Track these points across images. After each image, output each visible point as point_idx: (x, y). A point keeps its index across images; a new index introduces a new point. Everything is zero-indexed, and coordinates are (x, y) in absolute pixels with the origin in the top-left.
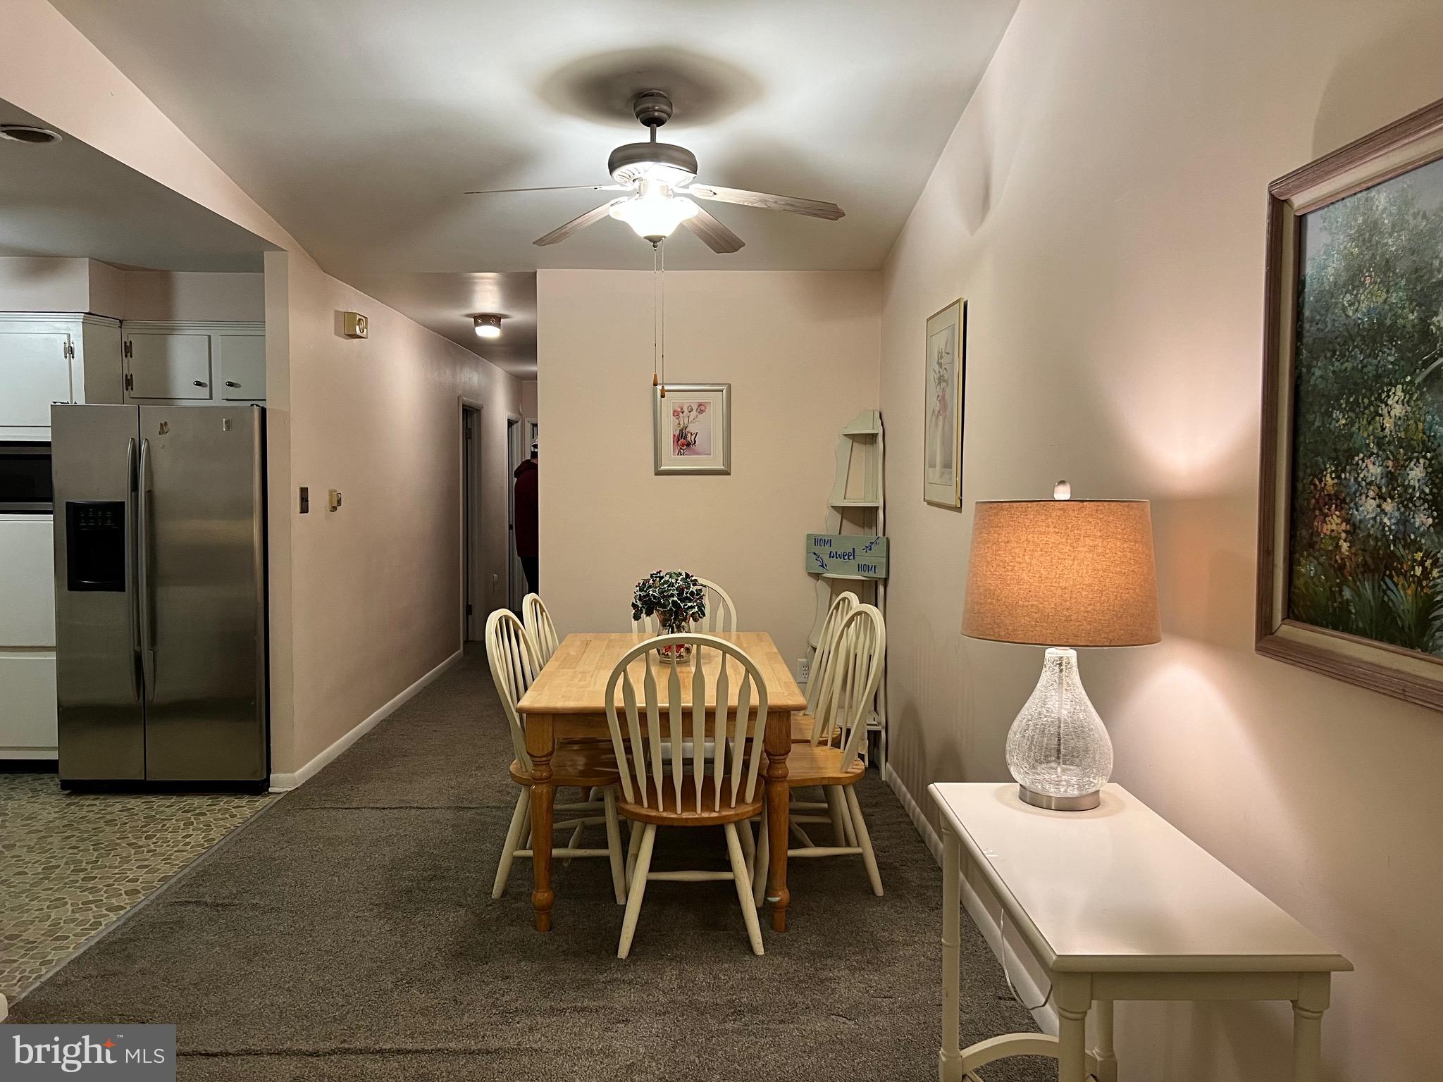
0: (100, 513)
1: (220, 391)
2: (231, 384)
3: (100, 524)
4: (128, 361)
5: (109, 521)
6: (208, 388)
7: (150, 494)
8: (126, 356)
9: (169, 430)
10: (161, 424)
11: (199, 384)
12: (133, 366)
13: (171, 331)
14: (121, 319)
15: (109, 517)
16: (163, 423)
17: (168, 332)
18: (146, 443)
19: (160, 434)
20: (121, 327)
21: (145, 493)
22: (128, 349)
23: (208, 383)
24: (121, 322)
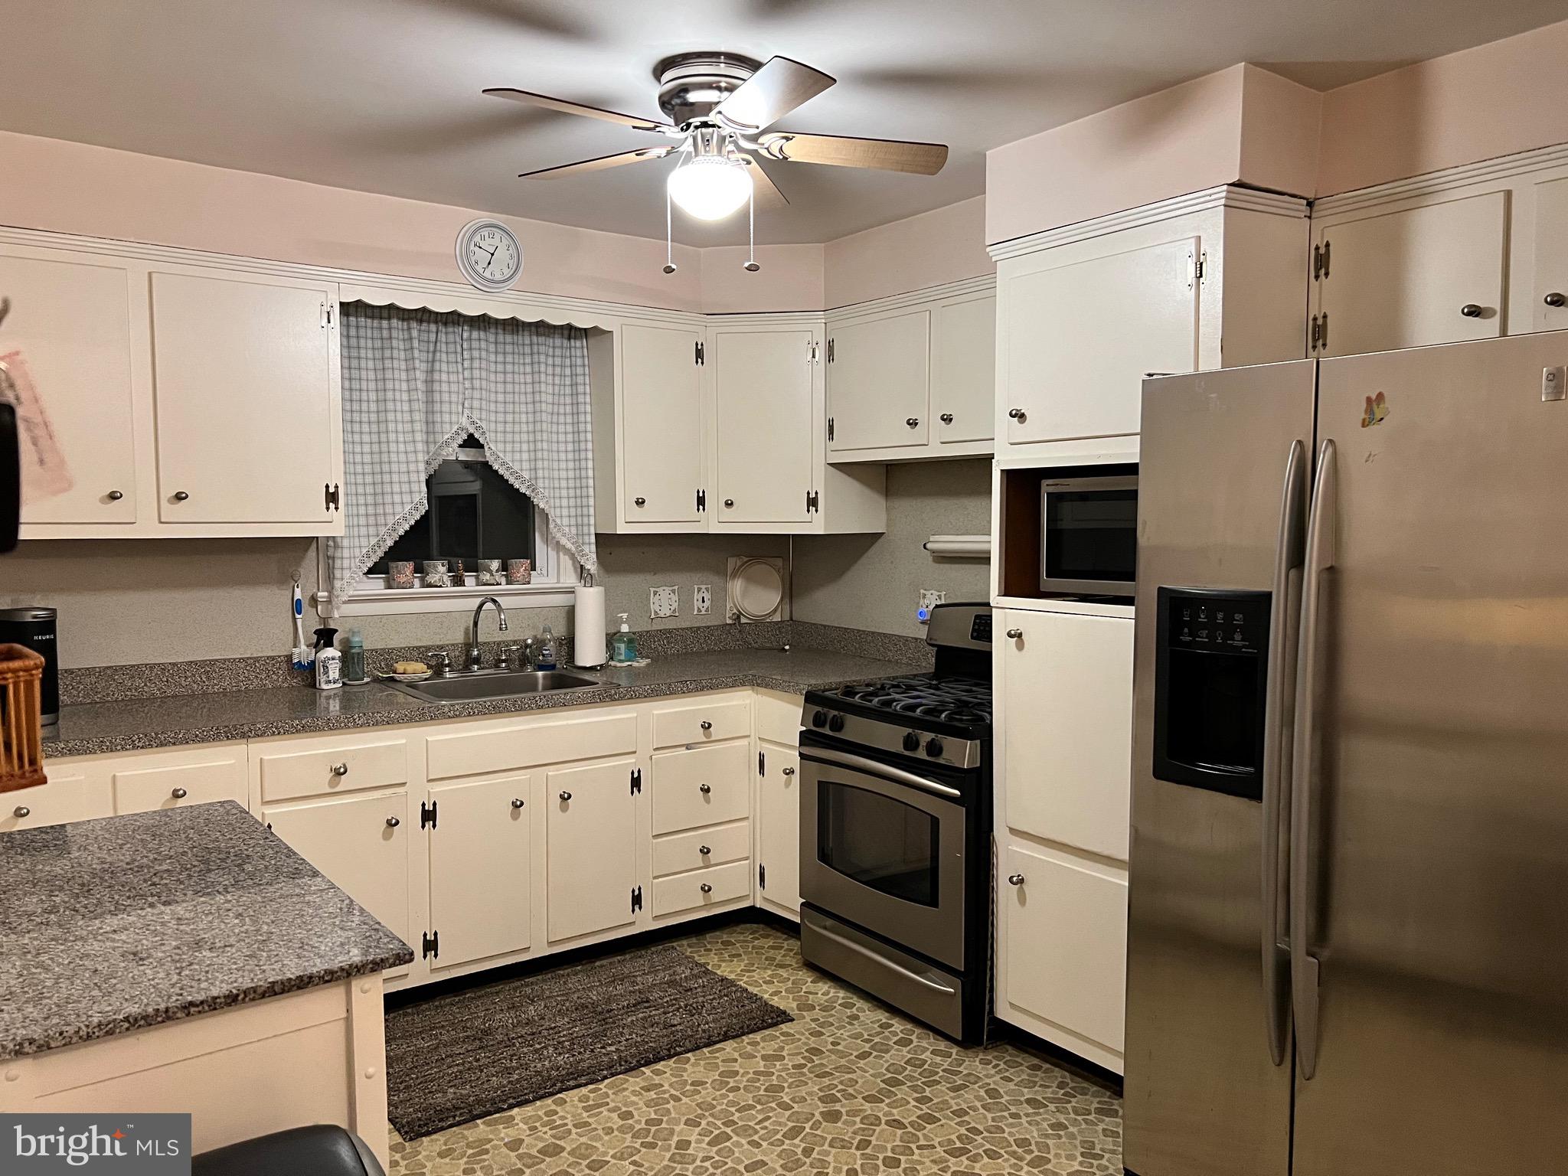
0: (1220, 615)
1: (1527, 317)
2: (1557, 301)
3: (1219, 641)
4: (1321, 286)
5: (1238, 637)
6: (1497, 318)
7: (1332, 577)
8: (1317, 277)
9: (1387, 412)
10: (1369, 400)
11: (1474, 312)
12: (1330, 294)
13: (1420, 197)
14: (1311, 196)
15: (1238, 626)
16: (1374, 397)
17: (1410, 203)
18: (1330, 450)
19: (1364, 425)
20: (1310, 217)
21: (1319, 573)
22: (1322, 262)
23: (1497, 307)
24: (1310, 204)
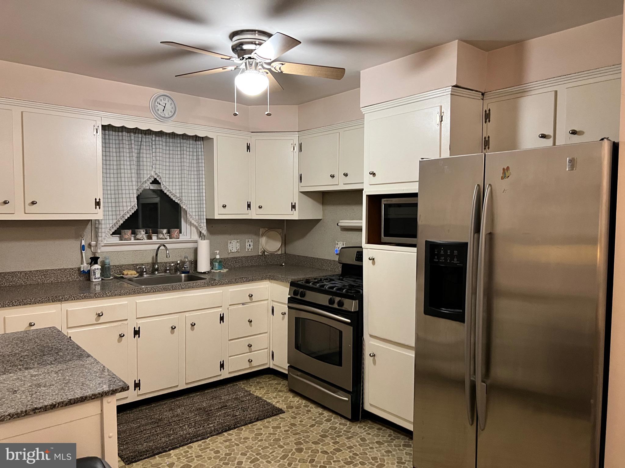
0: (449, 251)
1: (563, 139)
2: (574, 132)
3: (449, 261)
4: (487, 125)
5: (455, 260)
6: (552, 139)
7: (491, 236)
8: (486, 122)
9: (510, 174)
10: (504, 169)
11: (543, 136)
12: (491, 129)
13: (523, 93)
14: (483, 91)
15: (455, 255)
16: (505, 168)
17: (519, 95)
18: (490, 188)
19: (502, 179)
20: (483, 99)
21: (486, 235)
22: (487, 116)
23: (552, 135)
24: (483, 94)
